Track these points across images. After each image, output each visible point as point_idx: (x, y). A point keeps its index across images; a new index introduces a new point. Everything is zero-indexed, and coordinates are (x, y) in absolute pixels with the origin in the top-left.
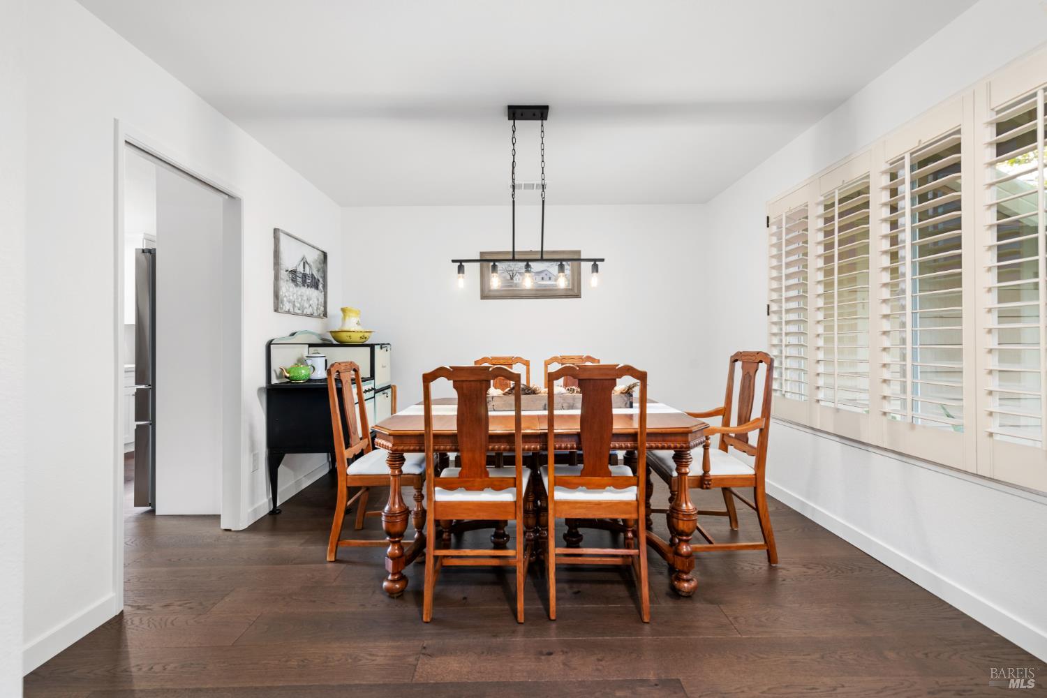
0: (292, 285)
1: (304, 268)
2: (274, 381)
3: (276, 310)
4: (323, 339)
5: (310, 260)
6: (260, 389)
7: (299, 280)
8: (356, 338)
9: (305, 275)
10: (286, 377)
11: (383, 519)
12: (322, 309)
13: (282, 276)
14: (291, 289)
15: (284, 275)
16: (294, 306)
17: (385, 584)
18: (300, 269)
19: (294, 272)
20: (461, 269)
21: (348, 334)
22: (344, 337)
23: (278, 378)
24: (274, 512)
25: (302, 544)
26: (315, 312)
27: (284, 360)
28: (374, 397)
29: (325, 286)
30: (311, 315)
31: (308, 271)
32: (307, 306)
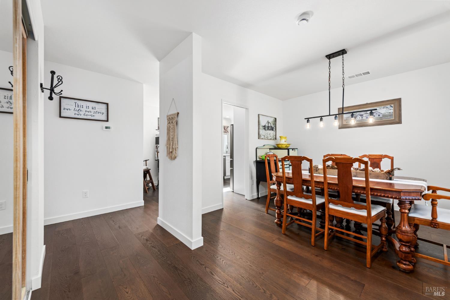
0: (264, 130)
1: (268, 124)
2: (258, 159)
3: (259, 139)
4: (275, 147)
5: (270, 121)
6: (254, 162)
7: (266, 128)
8: (284, 146)
9: (268, 127)
10: (261, 159)
11: (275, 201)
12: (275, 137)
13: (260, 128)
14: (264, 132)
15: (261, 127)
16: (265, 137)
17: (275, 221)
18: (267, 125)
19: (265, 126)
20: (308, 121)
21: (281, 145)
22: (280, 146)
23: (259, 159)
24: (258, 198)
25: (261, 207)
26: (272, 138)
27: (262, 153)
28: (289, 167)
29: (276, 129)
30: (271, 139)
31: (269, 125)
32: (269, 136)
